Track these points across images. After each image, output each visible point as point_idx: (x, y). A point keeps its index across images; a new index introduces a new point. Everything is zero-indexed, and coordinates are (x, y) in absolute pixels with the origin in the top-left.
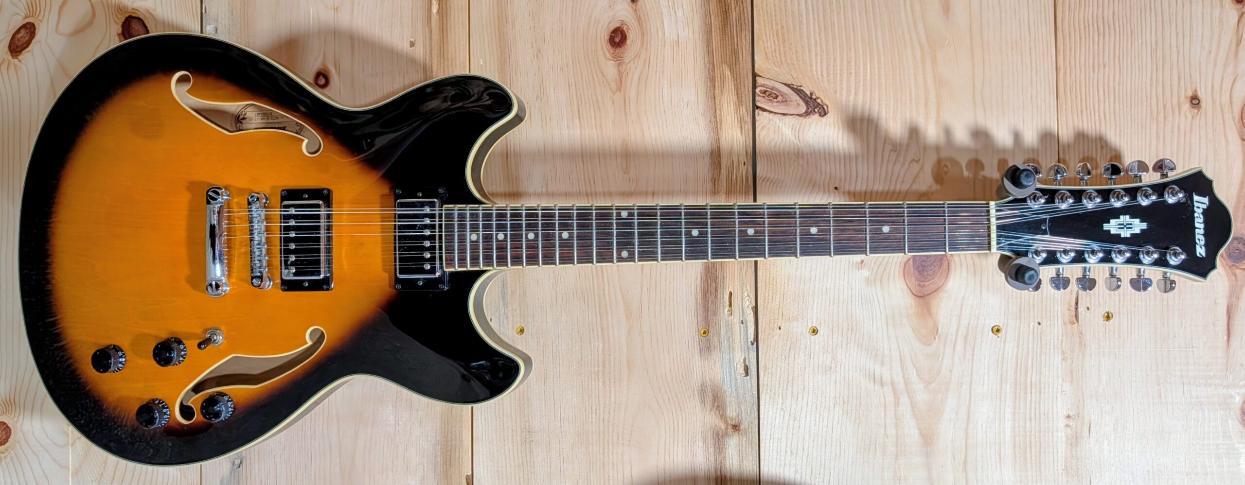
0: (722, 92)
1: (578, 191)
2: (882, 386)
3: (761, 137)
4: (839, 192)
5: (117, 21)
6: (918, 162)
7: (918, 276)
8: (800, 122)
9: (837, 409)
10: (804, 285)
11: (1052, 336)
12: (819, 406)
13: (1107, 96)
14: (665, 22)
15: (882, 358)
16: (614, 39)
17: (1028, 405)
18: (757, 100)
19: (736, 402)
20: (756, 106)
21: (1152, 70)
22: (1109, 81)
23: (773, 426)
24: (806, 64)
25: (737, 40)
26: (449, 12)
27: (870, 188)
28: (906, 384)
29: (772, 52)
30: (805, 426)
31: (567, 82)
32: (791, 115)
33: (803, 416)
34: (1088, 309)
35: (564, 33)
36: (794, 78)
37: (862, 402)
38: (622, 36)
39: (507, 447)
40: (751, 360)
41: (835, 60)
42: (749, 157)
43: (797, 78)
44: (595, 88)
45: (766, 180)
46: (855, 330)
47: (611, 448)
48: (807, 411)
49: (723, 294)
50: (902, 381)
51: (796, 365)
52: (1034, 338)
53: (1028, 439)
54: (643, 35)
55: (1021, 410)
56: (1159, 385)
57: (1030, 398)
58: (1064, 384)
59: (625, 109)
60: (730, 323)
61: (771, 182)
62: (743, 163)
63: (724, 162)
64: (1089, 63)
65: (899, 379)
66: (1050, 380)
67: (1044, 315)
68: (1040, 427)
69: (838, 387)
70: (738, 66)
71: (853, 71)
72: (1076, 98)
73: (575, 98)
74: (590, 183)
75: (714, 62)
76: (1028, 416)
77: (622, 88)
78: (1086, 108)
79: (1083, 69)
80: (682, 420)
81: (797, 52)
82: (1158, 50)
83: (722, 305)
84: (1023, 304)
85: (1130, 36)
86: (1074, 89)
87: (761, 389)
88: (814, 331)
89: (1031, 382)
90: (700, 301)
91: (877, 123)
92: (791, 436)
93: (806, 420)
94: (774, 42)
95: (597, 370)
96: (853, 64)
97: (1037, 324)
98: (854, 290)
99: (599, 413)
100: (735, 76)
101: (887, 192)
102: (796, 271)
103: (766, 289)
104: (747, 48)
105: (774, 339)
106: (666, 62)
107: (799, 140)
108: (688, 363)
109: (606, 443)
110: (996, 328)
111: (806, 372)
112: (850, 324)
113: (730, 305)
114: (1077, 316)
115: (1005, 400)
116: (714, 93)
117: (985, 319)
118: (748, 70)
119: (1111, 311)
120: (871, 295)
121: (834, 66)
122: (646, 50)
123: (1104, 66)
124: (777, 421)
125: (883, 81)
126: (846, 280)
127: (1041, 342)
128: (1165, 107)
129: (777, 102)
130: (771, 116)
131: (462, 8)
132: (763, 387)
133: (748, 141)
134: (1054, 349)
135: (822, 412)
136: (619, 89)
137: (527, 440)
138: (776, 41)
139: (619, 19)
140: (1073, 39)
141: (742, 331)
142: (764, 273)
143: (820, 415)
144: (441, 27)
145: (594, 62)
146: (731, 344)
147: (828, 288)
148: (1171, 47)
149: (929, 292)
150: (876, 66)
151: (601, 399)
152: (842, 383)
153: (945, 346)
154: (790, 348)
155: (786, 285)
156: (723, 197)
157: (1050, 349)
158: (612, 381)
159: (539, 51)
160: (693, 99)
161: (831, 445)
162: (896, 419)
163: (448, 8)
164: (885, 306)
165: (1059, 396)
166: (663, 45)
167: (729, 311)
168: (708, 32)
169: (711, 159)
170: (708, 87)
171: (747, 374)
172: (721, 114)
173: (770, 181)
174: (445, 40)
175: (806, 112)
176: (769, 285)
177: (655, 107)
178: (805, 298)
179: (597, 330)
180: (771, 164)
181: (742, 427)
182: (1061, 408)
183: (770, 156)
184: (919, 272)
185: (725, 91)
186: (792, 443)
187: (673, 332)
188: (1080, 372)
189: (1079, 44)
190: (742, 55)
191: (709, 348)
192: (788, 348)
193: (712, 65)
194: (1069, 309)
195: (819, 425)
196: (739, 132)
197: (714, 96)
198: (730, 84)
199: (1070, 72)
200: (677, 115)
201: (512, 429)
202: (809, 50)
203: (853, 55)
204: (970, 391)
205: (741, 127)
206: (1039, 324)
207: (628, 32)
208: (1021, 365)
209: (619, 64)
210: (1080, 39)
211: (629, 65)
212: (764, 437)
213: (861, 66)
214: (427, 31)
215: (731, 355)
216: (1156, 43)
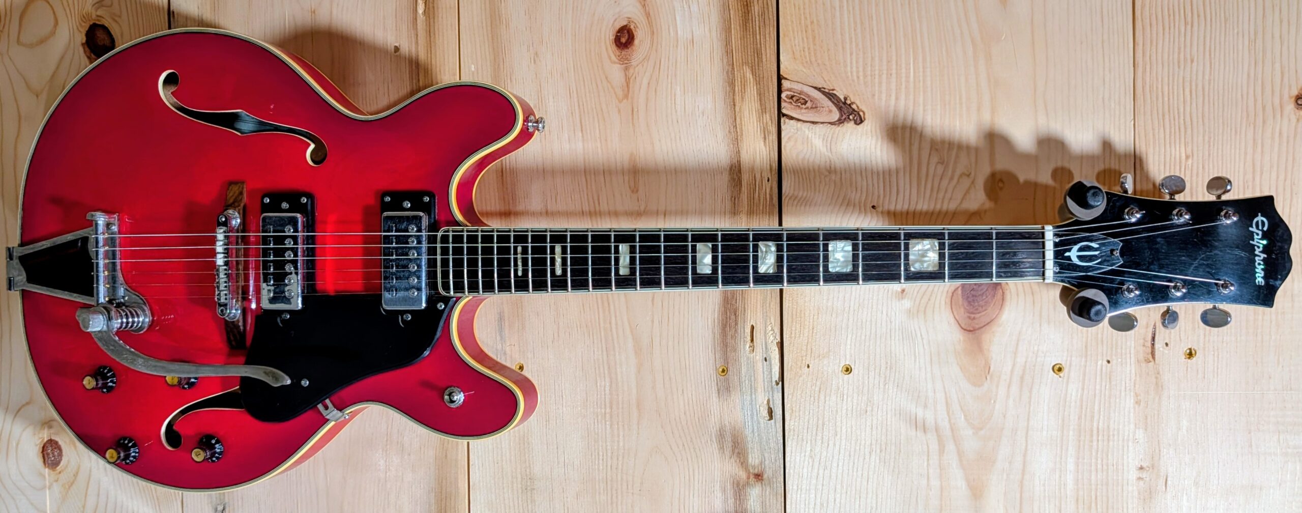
0: (742, 98)
1: (581, 210)
2: (925, 431)
3: (788, 151)
4: (877, 211)
5: (80, 29)
6: (968, 176)
7: (967, 308)
8: (832, 132)
9: (873, 456)
10: (837, 317)
11: (1124, 376)
12: (852, 453)
13: (1194, 96)
14: (678, 18)
15: (926, 400)
16: (620, 39)
17: (1094, 454)
18: (782, 106)
19: (759, 448)
20: (782, 113)
21: (1249, 65)
22: (1197, 79)
23: (801, 475)
24: (840, 64)
25: (760, 39)
26: (436, 12)
27: (912, 208)
28: (952, 430)
29: (800, 51)
30: (837, 476)
31: (568, 89)
32: (822, 123)
33: (835, 465)
34: (1167, 344)
35: (564, 33)
36: (825, 81)
37: (902, 450)
38: (629, 36)
39: (506, 495)
40: (775, 401)
41: (873, 59)
42: (773, 173)
43: (829, 81)
44: (599, 96)
45: (793, 198)
46: (894, 368)
47: (620, 497)
48: (839, 459)
49: (744, 328)
50: (948, 426)
51: (827, 408)
52: (1101, 379)
53: (1093, 493)
54: (653, 33)
55: (1085, 461)
56: (1249, 433)
57: (1096, 447)
58: (1137, 430)
59: (633, 119)
60: (752, 360)
61: (799, 201)
62: (767, 179)
63: (745, 178)
64: (1173, 58)
65: (945, 424)
66: (1121, 427)
67: (1114, 352)
68: (1108, 480)
69: (874, 432)
70: (761, 68)
71: (894, 71)
72: (1157, 99)
73: (577, 107)
74: (594, 202)
75: (733, 64)
76: (1093, 468)
77: (630, 95)
78: (1169, 112)
79: (1166, 65)
80: (699, 468)
81: (829, 50)
82: (1257, 41)
83: (742, 340)
84: (1089, 339)
85: (1223, 25)
86: (1155, 88)
87: (786, 434)
88: (847, 370)
89: (1098, 429)
90: (717, 336)
91: (922, 132)
92: (820, 487)
93: (837, 470)
94: (803, 39)
95: (603, 411)
96: (894, 62)
97: (1106, 363)
98: (893, 324)
99: (607, 459)
100: (758, 79)
101: (932, 213)
102: (828, 302)
103: (792, 322)
104: (772, 47)
105: (801, 379)
106: (678, 64)
107: (831, 153)
108: (705, 405)
109: (614, 492)
110: (1058, 366)
111: (837, 416)
112: (889, 362)
113: (752, 340)
114: (1153, 354)
115: (1067, 449)
116: (734, 99)
117: (1045, 357)
118: (773, 72)
119: (1194, 347)
120: (913, 328)
121: (871, 65)
122: (656, 51)
123: (1192, 61)
124: (805, 470)
125: (929, 83)
126: (884, 312)
127: (1110, 382)
128: (1264, 108)
129: (805, 109)
130: (799, 124)
131: (450, 8)
132: (790, 432)
133: (772, 153)
134: (1126, 391)
135: (856, 461)
136: (626, 96)
137: (529, 488)
138: (805, 39)
139: (626, 16)
140: (1155, 29)
141: (765, 369)
142: (790, 304)
143: (854, 463)
144: (428, 30)
145: (597, 67)
146: (753, 384)
147: (864, 321)
148: (1273, 37)
149: (980, 326)
150: (921, 65)
151: (608, 444)
152: (879, 428)
153: (997, 386)
154: (820, 389)
155: (815, 317)
156: (744, 218)
157: (1121, 391)
158: (620, 423)
159: (536, 54)
160: (709, 106)
161: (867, 497)
162: (941, 470)
163: (436, 8)
164: (929, 342)
165: (1130, 444)
166: (675, 45)
167: (751, 347)
168: (727, 30)
169: (730, 174)
170: (726, 93)
171: (771, 417)
172: (741, 123)
173: (799, 198)
174: (432, 44)
175: (839, 119)
176: (797, 318)
177: (667, 116)
178: (837, 332)
179: (604, 367)
180: (799, 179)
181: (765, 476)
182: (1133, 458)
183: (797, 172)
184: (969, 302)
185: (746, 96)
186: (822, 494)
187: (688, 370)
188: (1156, 417)
189: (1162, 35)
190: (766, 55)
191: (728, 389)
192: (817, 389)
193: (731, 67)
194: (1144, 346)
195: (853, 476)
196: (762, 143)
197: (734, 102)
198: (752, 89)
199: (1151, 68)
200: (691, 124)
201: (512, 476)
202: (843, 48)
203: (894, 53)
204: (1026, 437)
205: (765, 138)
206: (1109, 362)
207: (635, 31)
208: (1087, 408)
209: (626, 69)
210: (1164, 29)
211: (637, 69)
212: (791, 487)
213: (903, 66)
214: (413, 35)
215: (753, 396)
216: (1256, 34)
